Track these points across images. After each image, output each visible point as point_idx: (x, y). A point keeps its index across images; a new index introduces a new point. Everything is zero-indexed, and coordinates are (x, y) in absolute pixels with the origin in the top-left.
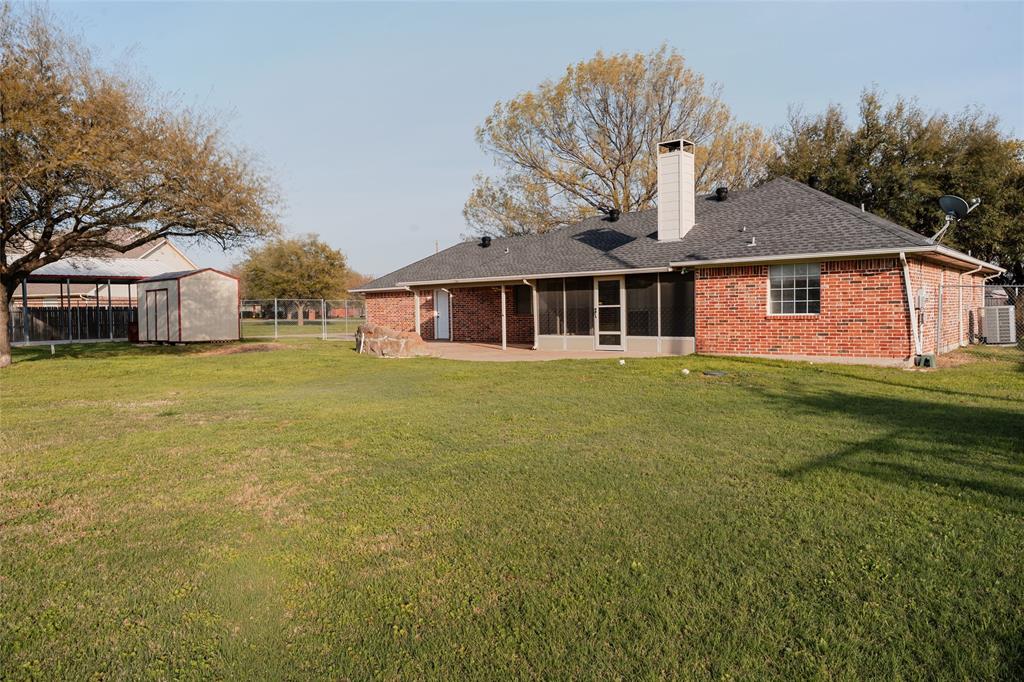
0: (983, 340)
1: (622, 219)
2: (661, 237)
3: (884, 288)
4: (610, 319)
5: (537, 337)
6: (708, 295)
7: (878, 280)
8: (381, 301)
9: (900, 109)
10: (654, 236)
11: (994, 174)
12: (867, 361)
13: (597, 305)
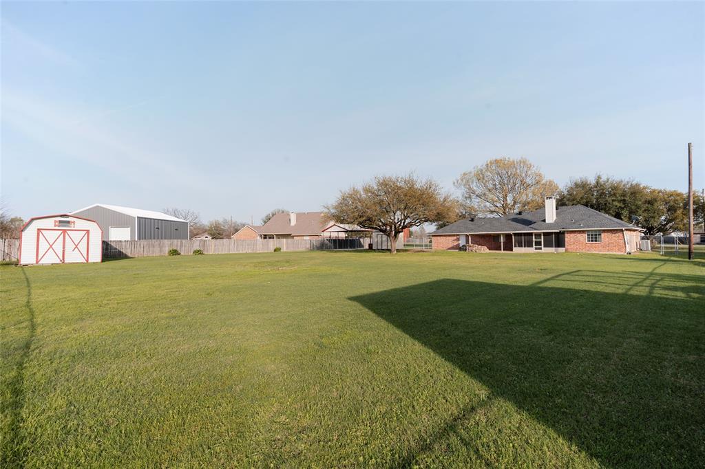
0: (641, 250)
1: (523, 214)
2: (547, 221)
3: (618, 236)
4: (538, 243)
5: (514, 248)
6: (568, 237)
7: (617, 235)
8: (438, 238)
9: (608, 179)
10: (544, 221)
11: (640, 201)
12: (615, 253)
13: (534, 240)
